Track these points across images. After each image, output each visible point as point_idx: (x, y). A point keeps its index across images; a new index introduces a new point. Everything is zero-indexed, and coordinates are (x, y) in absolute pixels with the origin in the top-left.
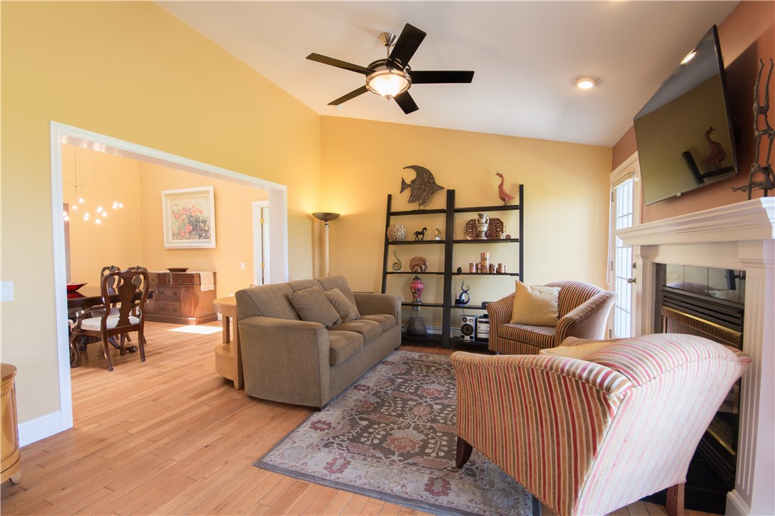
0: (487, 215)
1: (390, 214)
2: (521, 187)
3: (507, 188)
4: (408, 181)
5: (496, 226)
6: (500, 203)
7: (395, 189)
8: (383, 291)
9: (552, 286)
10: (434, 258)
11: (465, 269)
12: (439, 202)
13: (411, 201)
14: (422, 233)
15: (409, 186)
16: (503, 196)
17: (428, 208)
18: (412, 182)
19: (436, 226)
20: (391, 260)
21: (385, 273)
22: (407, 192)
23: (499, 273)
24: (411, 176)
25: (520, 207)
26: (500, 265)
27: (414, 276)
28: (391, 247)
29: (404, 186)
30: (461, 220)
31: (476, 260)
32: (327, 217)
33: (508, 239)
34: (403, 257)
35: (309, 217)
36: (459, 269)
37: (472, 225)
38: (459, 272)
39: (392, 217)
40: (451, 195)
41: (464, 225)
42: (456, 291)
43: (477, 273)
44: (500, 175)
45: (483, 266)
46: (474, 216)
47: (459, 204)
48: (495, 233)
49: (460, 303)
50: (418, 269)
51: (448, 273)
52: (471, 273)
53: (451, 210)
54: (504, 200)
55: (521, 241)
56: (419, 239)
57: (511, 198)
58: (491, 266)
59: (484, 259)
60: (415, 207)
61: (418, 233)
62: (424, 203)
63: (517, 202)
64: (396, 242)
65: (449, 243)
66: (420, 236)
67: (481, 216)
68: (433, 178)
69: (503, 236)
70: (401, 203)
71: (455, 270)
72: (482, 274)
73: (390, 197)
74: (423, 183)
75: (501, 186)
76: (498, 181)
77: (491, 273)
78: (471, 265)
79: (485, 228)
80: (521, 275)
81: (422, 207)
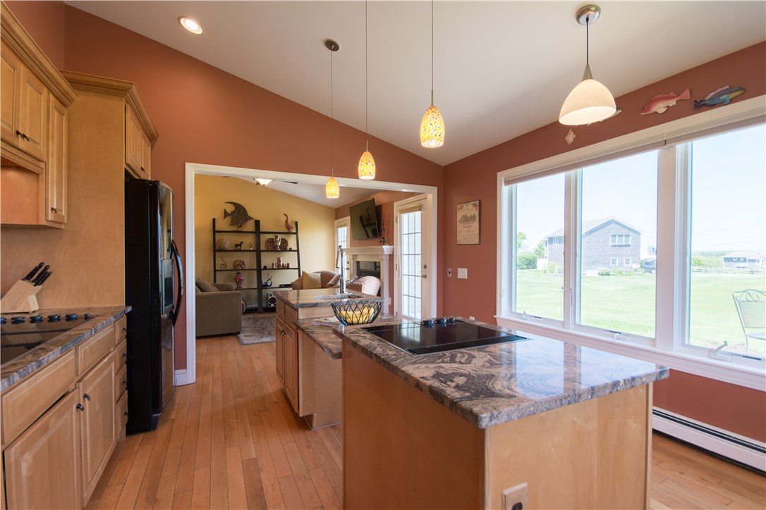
0: (280, 237)
1: (215, 232)
2: (296, 223)
3: (289, 222)
5: (284, 242)
6: (286, 230)
7: (218, 215)
8: (215, 281)
9: (316, 272)
10: (249, 261)
11: (269, 267)
12: (250, 226)
13: (231, 225)
14: (240, 245)
15: (230, 215)
16: (288, 227)
17: (244, 230)
18: (232, 212)
19: (248, 241)
20: (219, 262)
21: (215, 271)
22: (229, 219)
23: (288, 268)
24: (230, 209)
25: (296, 233)
26: (288, 264)
27: (236, 272)
28: (217, 253)
29: (226, 215)
30: (264, 238)
31: (275, 262)
33: (291, 250)
34: (229, 260)
37: (272, 242)
38: (265, 268)
39: (216, 234)
40: (257, 223)
41: (266, 241)
42: (264, 281)
43: (276, 269)
44: (286, 216)
45: (279, 265)
46: (272, 236)
47: (262, 229)
48: (284, 248)
49: (266, 286)
50: (238, 268)
51: (259, 269)
52: (273, 269)
53: (258, 231)
54: (289, 229)
55: (298, 251)
56: (238, 248)
57: (292, 228)
58: (283, 264)
59: (279, 260)
60: (235, 228)
61: (237, 245)
62: (241, 226)
63: (295, 231)
64: (220, 251)
65: (258, 252)
66: (239, 247)
67: (277, 237)
68: (246, 211)
69: (288, 249)
70: (223, 224)
71: (263, 267)
72: (279, 269)
73: (214, 220)
74: (238, 214)
75: (287, 221)
76: (285, 218)
77: (283, 269)
78: (273, 264)
79: (279, 244)
80: (299, 269)
81: (239, 229)
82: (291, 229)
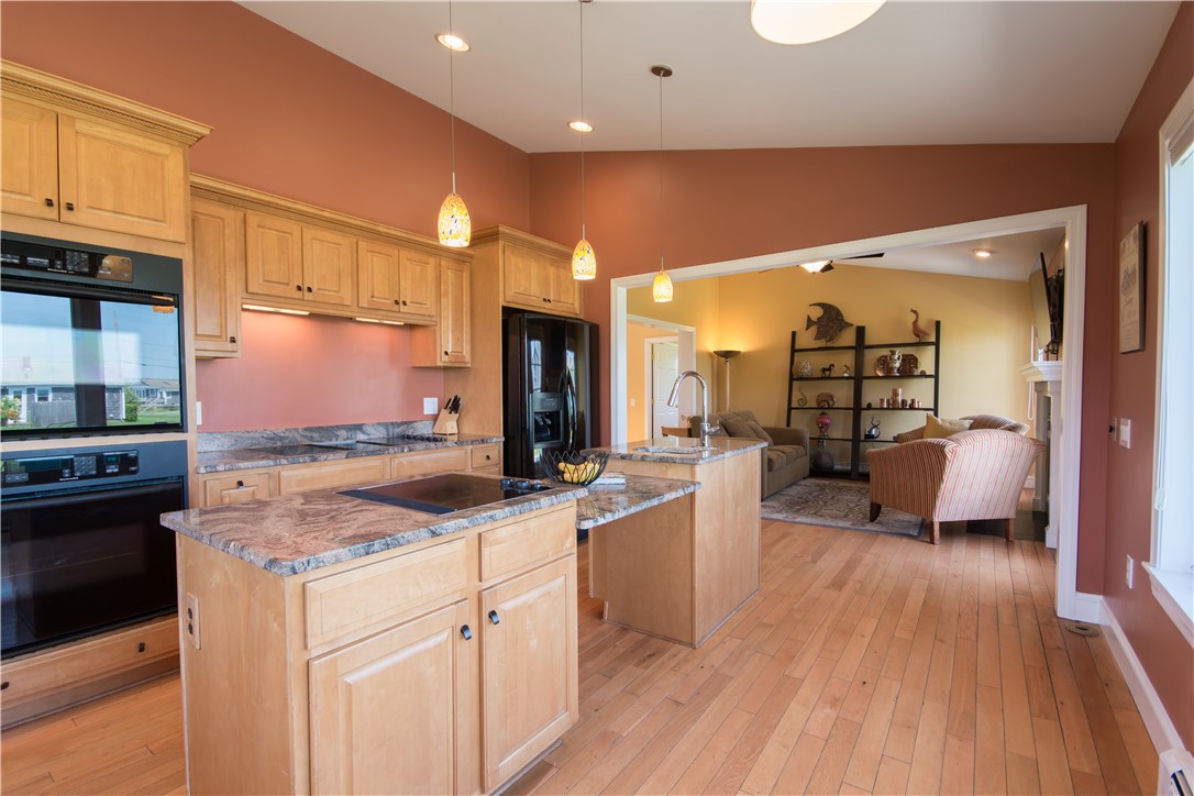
0: (899, 352)
1: (794, 351)
2: (938, 324)
3: (922, 324)
4: (814, 318)
5: (910, 362)
6: (915, 340)
7: (799, 324)
8: (788, 425)
9: (965, 419)
10: (842, 394)
11: (876, 404)
12: (848, 338)
13: (816, 338)
14: (829, 369)
15: (815, 323)
16: (917, 331)
17: (837, 345)
18: (819, 319)
19: (842, 364)
20: (796, 395)
21: (790, 409)
22: (814, 329)
23: (912, 408)
24: (817, 313)
25: (936, 344)
26: (913, 401)
27: (820, 411)
28: (795, 383)
29: (810, 323)
30: (871, 357)
31: (887, 395)
32: (727, 355)
33: (923, 375)
34: (811, 393)
35: (710, 354)
36: (869, 405)
37: (884, 362)
38: (869, 407)
39: (796, 354)
40: (861, 331)
41: (875, 360)
42: (865, 427)
43: (888, 409)
44: (915, 312)
45: (895, 402)
46: (885, 352)
47: (870, 339)
48: (909, 370)
49: (869, 437)
50: (825, 405)
51: (857, 408)
52: (882, 409)
53: (860, 345)
54: (918, 336)
55: (936, 377)
56: (826, 374)
57: (926, 334)
58: (903, 401)
59: (895, 394)
60: (821, 343)
61: (824, 370)
62: (832, 339)
63: (933, 340)
64: (798, 379)
65: (858, 379)
66: (827, 373)
67: (893, 353)
68: (841, 315)
69: (917, 372)
70: (807, 339)
71: (864, 405)
72: (893, 409)
73: (794, 333)
74: (830, 320)
75: (915, 323)
76: (912, 317)
77: (903, 408)
78: (882, 400)
79: (897, 365)
80: (936, 410)
81: (829, 345)
82: (928, 336)
